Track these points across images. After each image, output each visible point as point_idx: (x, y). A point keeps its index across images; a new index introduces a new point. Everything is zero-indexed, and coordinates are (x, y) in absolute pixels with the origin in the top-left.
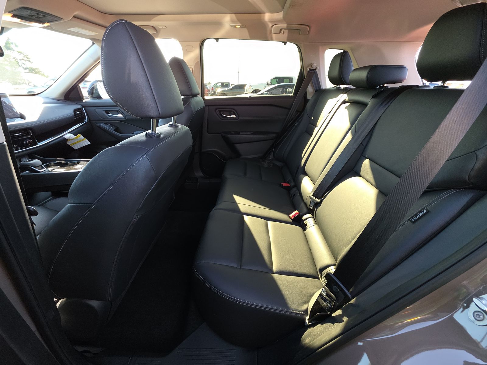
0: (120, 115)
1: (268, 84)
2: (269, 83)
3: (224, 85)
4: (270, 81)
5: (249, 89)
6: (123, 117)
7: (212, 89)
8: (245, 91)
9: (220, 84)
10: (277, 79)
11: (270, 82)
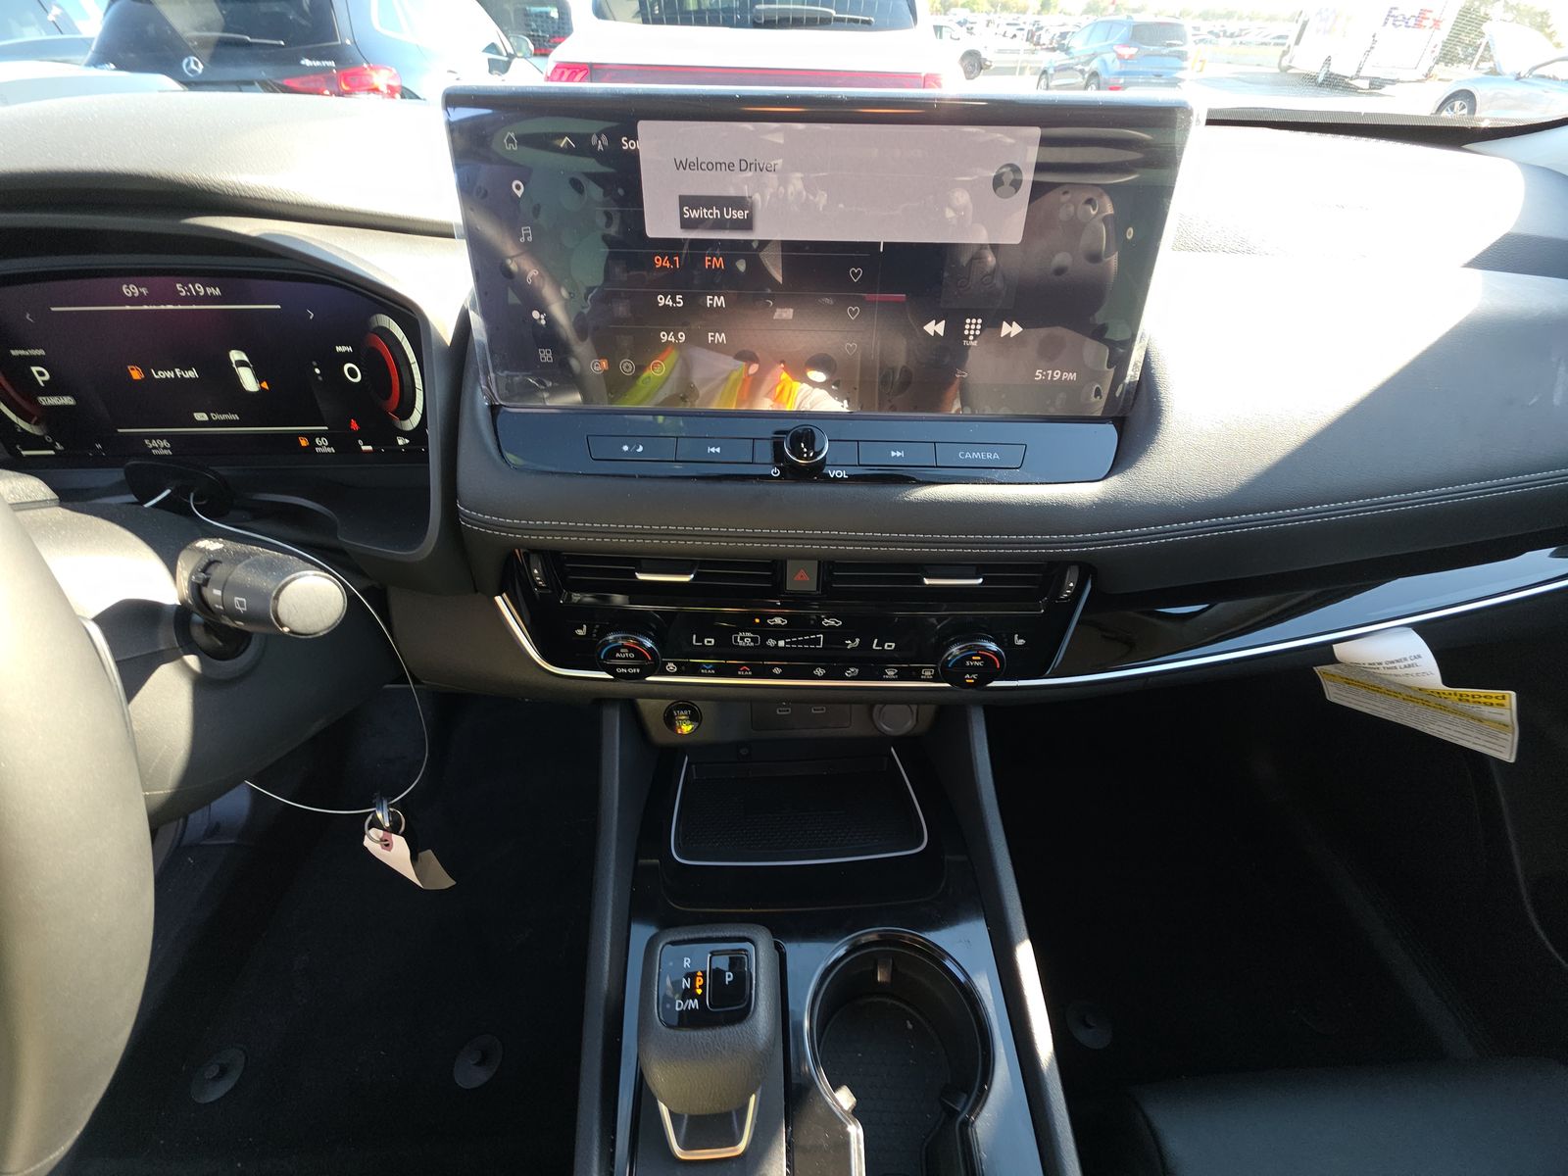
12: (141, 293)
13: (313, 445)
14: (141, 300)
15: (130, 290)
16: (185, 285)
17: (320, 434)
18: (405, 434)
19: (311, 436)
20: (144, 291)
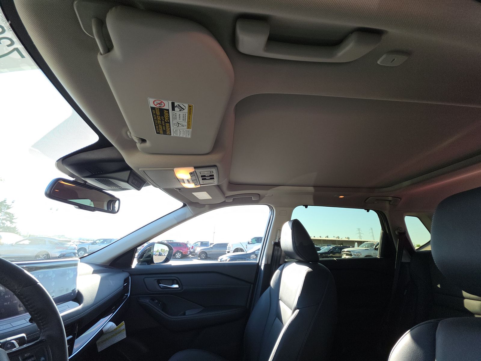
0: (176, 286)
1: (249, 243)
2: (250, 242)
3: (203, 244)
4: (250, 240)
5: (231, 248)
6: (180, 289)
8: (227, 250)
9: (200, 243)
10: (256, 239)
11: (251, 241)
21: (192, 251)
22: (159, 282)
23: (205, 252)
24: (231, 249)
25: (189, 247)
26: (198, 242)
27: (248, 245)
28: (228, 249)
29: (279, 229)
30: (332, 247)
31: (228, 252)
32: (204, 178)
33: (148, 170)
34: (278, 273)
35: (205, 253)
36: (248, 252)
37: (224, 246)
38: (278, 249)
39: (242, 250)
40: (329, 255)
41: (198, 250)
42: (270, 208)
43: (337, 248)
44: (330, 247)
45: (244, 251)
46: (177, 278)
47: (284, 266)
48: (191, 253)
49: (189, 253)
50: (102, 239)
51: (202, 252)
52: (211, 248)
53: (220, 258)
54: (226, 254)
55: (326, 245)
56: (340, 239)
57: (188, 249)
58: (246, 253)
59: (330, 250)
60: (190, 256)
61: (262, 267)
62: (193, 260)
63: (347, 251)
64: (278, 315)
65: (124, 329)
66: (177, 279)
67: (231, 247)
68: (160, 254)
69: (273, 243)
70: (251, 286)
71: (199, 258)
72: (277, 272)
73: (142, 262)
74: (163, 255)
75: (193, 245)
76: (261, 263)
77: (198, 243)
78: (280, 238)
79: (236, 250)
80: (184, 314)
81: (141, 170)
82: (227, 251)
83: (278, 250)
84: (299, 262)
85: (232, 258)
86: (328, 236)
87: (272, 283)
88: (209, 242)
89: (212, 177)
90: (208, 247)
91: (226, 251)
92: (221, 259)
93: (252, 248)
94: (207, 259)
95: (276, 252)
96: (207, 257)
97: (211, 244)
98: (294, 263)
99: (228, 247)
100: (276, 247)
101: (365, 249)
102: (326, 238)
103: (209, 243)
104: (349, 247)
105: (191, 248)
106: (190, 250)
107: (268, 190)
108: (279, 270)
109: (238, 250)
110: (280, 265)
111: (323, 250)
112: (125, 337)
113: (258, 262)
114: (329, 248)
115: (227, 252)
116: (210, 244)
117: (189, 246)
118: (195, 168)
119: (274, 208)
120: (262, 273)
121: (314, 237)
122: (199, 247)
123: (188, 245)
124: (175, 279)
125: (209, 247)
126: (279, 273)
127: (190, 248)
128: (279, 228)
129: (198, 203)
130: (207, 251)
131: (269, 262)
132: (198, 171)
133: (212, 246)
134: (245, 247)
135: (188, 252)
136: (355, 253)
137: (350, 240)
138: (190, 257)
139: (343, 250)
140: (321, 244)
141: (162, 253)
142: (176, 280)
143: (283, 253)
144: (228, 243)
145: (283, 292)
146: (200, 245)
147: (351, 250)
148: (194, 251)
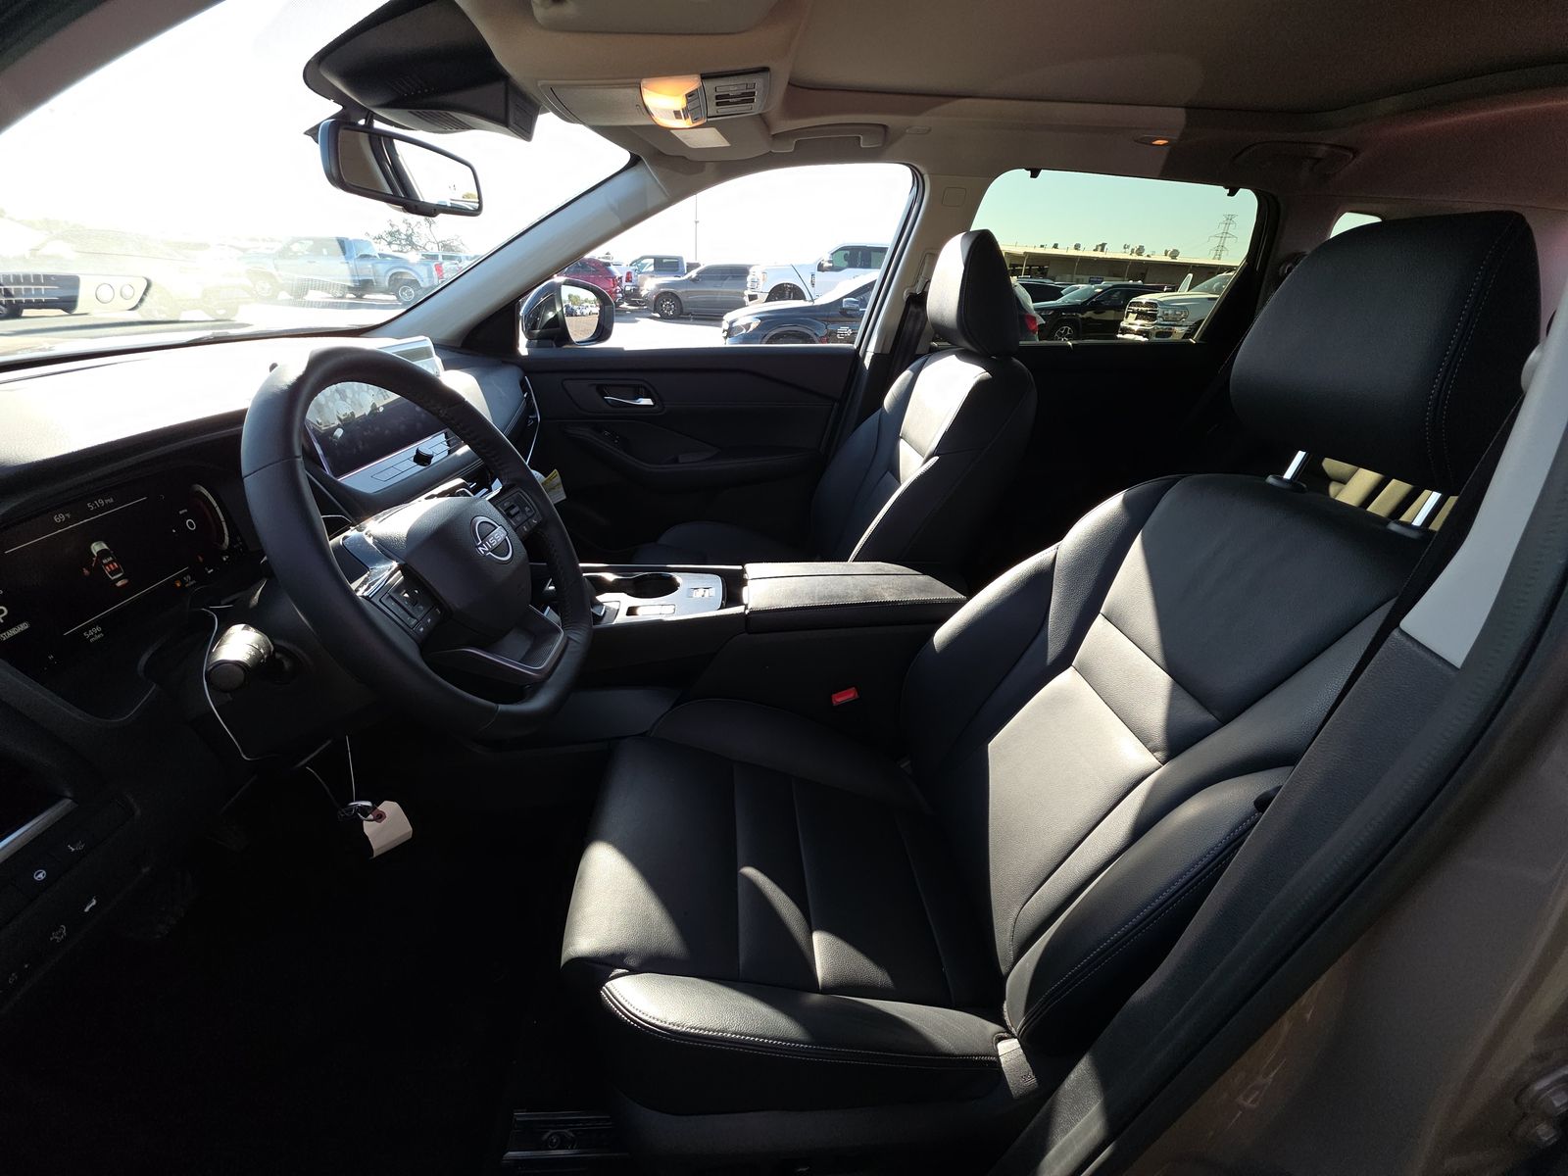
0: (646, 402)
1: (821, 268)
2: (826, 265)
3: (662, 265)
4: (827, 257)
5: (761, 283)
6: (657, 407)
7: (628, 279)
8: (746, 289)
9: (652, 261)
10: (848, 252)
11: (830, 262)
12: (66, 517)
13: (184, 583)
14: (67, 522)
15: (59, 518)
16: (92, 502)
17: (185, 574)
18: (224, 553)
19: (180, 578)
20: (68, 515)
21: (628, 289)
22: (602, 391)
23: (672, 293)
24: (760, 288)
25: (618, 274)
26: (643, 258)
27: (820, 276)
28: (749, 285)
29: (931, 251)
30: (1100, 288)
31: (752, 298)
32: (722, 100)
33: (561, 86)
34: (905, 379)
35: (673, 297)
36: (818, 302)
37: (739, 273)
38: (918, 313)
39: (796, 293)
40: (1080, 316)
41: (650, 285)
42: (914, 174)
43: (1116, 291)
44: (1096, 288)
45: (803, 297)
46: (646, 382)
47: (925, 362)
48: (628, 296)
49: (621, 295)
50: (309, 239)
51: (665, 293)
52: (694, 280)
53: (728, 317)
54: (742, 305)
55: (1088, 278)
56: (1143, 258)
57: (617, 281)
58: (810, 304)
59: (1093, 298)
60: (625, 305)
61: (867, 362)
62: (636, 321)
63: (1149, 304)
64: (893, 468)
65: (558, 484)
66: (646, 385)
67: (761, 281)
68: (570, 309)
69: (905, 295)
70: (833, 406)
71: (658, 315)
72: (907, 374)
73: (540, 338)
74: (579, 313)
75: (631, 269)
76: (865, 351)
77: (644, 261)
78: (929, 281)
79: (779, 292)
80: (676, 461)
81: (542, 86)
82: (747, 292)
83: (917, 316)
84: (966, 355)
85: (768, 321)
86: (1103, 246)
87: (888, 401)
88: (682, 258)
89: (747, 97)
90: (682, 278)
91: (743, 295)
92: (731, 323)
93: (832, 286)
94: (682, 318)
95: (909, 325)
96: (682, 312)
97: (691, 267)
98: (953, 357)
99: (749, 278)
100: (912, 308)
101: (1209, 299)
102: (1095, 250)
103: (682, 263)
104: (1159, 290)
105: (624, 279)
106: (623, 285)
107: (917, 112)
108: (911, 370)
109: (784, 291)
110: (919, 356)
111: (1069, 297)
112: (565, 497)
113: (855, 346)
114: (1089, 292)
115: (746, 299)
116: (685, 265)
117: (617, 272)
118: (704, 77)
119: (926, 177)
120: (866, 375)
121: (1056, 246)
122: (652, 275)
123: (612, 268)
124: (642, 386)
125: (686, 277)
126: (911, 376)
127: (620, 278)
128: (932, 248)
129: (684, 157)
130: (679, 291)
131: (887, 350)
132: (710, 85)
133: (693, 274)
134: (808, 282)
135: (615, 292)
136: (1170, 312)
137: (1179, 259)
138: (625, 310)
139: (1134, 300)
140: (1072, 274)
141: (575, 307)
142: (645, 388)
143: (928, 326)
144: (750, 266)
145: (911, 422)
146: (652, 268)
147: (1162, 300)
148: (636, 291)
